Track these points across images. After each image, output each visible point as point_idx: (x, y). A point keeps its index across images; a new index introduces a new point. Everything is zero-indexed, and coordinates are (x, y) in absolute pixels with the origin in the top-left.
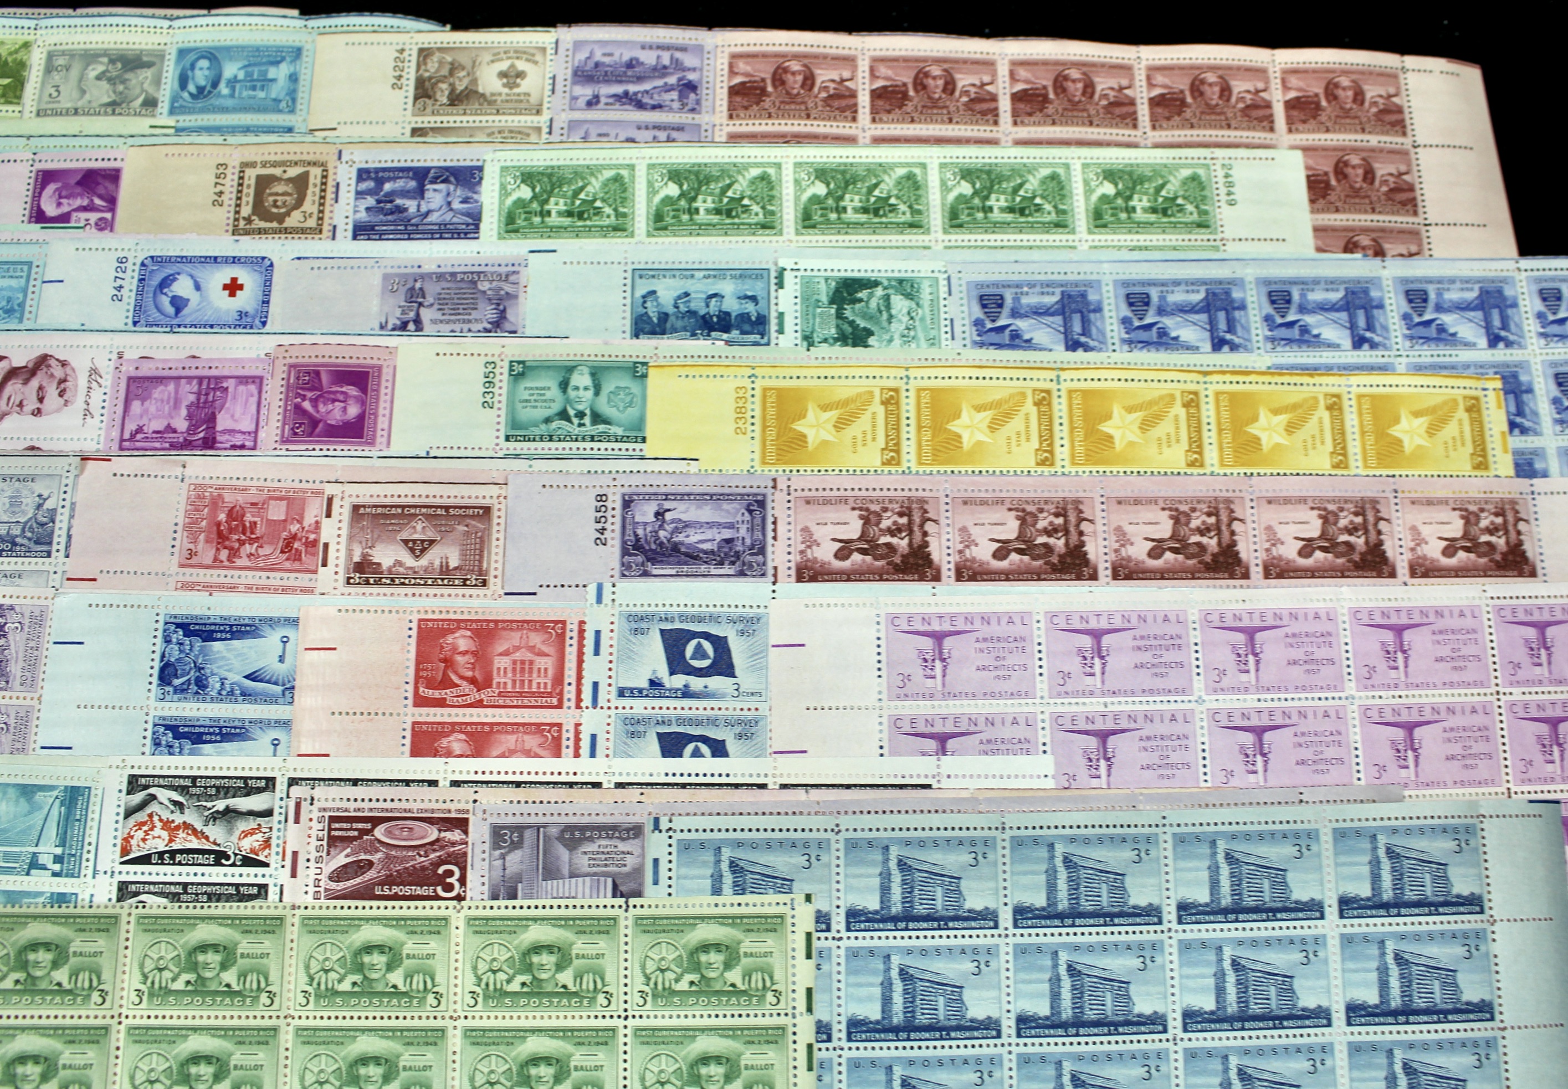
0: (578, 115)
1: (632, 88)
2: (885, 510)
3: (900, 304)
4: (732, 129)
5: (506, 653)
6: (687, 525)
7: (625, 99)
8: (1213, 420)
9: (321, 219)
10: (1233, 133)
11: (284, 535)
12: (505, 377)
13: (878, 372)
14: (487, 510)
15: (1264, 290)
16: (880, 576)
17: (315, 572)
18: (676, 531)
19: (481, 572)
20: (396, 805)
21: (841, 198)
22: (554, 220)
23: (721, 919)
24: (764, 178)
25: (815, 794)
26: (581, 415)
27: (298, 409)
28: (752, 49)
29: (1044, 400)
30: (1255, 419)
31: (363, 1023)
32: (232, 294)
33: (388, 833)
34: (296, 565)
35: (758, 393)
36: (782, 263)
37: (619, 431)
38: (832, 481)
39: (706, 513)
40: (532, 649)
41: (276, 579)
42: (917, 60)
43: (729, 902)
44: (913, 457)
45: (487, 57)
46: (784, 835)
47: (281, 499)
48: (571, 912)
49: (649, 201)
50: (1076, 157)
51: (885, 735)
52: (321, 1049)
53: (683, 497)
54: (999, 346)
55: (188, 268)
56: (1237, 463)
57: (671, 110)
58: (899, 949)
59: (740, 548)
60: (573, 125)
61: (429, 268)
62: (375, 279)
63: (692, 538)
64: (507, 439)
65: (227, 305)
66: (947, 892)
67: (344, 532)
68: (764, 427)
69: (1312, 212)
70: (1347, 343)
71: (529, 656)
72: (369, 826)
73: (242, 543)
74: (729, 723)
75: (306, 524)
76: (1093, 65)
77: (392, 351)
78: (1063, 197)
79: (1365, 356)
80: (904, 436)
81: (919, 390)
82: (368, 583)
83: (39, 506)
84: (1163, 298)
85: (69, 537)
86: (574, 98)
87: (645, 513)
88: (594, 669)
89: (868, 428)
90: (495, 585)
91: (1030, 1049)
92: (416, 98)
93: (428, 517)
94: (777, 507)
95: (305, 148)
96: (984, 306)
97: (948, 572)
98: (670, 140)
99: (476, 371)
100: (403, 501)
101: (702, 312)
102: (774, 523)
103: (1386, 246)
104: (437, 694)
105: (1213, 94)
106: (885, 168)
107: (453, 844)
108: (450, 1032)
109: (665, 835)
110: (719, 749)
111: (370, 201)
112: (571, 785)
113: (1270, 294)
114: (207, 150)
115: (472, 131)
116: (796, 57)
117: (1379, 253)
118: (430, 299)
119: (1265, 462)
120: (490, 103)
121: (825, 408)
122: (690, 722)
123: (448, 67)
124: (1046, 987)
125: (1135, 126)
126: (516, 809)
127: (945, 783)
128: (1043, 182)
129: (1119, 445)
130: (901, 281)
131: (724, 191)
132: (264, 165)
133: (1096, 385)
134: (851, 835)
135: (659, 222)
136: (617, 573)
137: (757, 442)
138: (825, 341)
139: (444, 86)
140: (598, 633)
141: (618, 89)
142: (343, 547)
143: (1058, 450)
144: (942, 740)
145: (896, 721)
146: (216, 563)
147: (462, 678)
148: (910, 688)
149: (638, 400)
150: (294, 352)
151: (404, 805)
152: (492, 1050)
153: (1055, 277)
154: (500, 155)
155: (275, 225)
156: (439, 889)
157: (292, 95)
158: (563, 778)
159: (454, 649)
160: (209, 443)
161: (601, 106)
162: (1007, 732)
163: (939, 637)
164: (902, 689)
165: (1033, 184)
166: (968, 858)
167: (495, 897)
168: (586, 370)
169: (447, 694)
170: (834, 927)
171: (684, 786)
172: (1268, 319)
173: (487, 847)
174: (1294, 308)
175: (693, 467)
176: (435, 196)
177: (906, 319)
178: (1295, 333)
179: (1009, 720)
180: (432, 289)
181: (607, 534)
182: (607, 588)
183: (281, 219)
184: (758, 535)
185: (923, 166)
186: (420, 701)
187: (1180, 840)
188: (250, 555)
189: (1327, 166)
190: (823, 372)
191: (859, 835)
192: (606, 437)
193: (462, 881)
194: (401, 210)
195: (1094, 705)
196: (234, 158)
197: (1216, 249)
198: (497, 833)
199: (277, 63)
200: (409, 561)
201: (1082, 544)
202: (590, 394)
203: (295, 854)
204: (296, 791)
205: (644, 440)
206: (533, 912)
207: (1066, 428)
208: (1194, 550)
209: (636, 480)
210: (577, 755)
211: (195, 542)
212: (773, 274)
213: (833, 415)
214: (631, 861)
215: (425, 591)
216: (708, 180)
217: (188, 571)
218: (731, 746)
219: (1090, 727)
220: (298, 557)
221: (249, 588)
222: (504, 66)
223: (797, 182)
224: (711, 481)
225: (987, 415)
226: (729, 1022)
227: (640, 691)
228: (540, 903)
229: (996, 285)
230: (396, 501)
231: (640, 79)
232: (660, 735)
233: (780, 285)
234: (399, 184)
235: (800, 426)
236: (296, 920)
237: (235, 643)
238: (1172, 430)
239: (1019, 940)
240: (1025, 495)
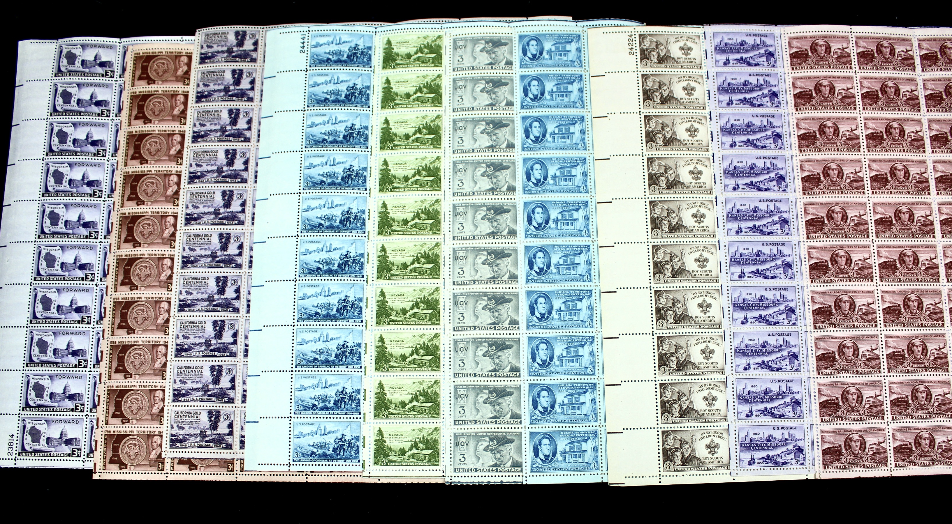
1: (744, 56)
4: (793, 75)
7: (741, 61)
28: (799, 35)
45: (672, 39)
57: (763, 66)
86: (717, 61)
92: (641, 59)
116: (821, 37)
120: (678, 62)
123: (655, 44)
139: (654, 53)
141: (738, 56)
157: (580, 58)
161: (731, 64)
199: (569, 42)
222: (681, 44)
231: (747, 51)
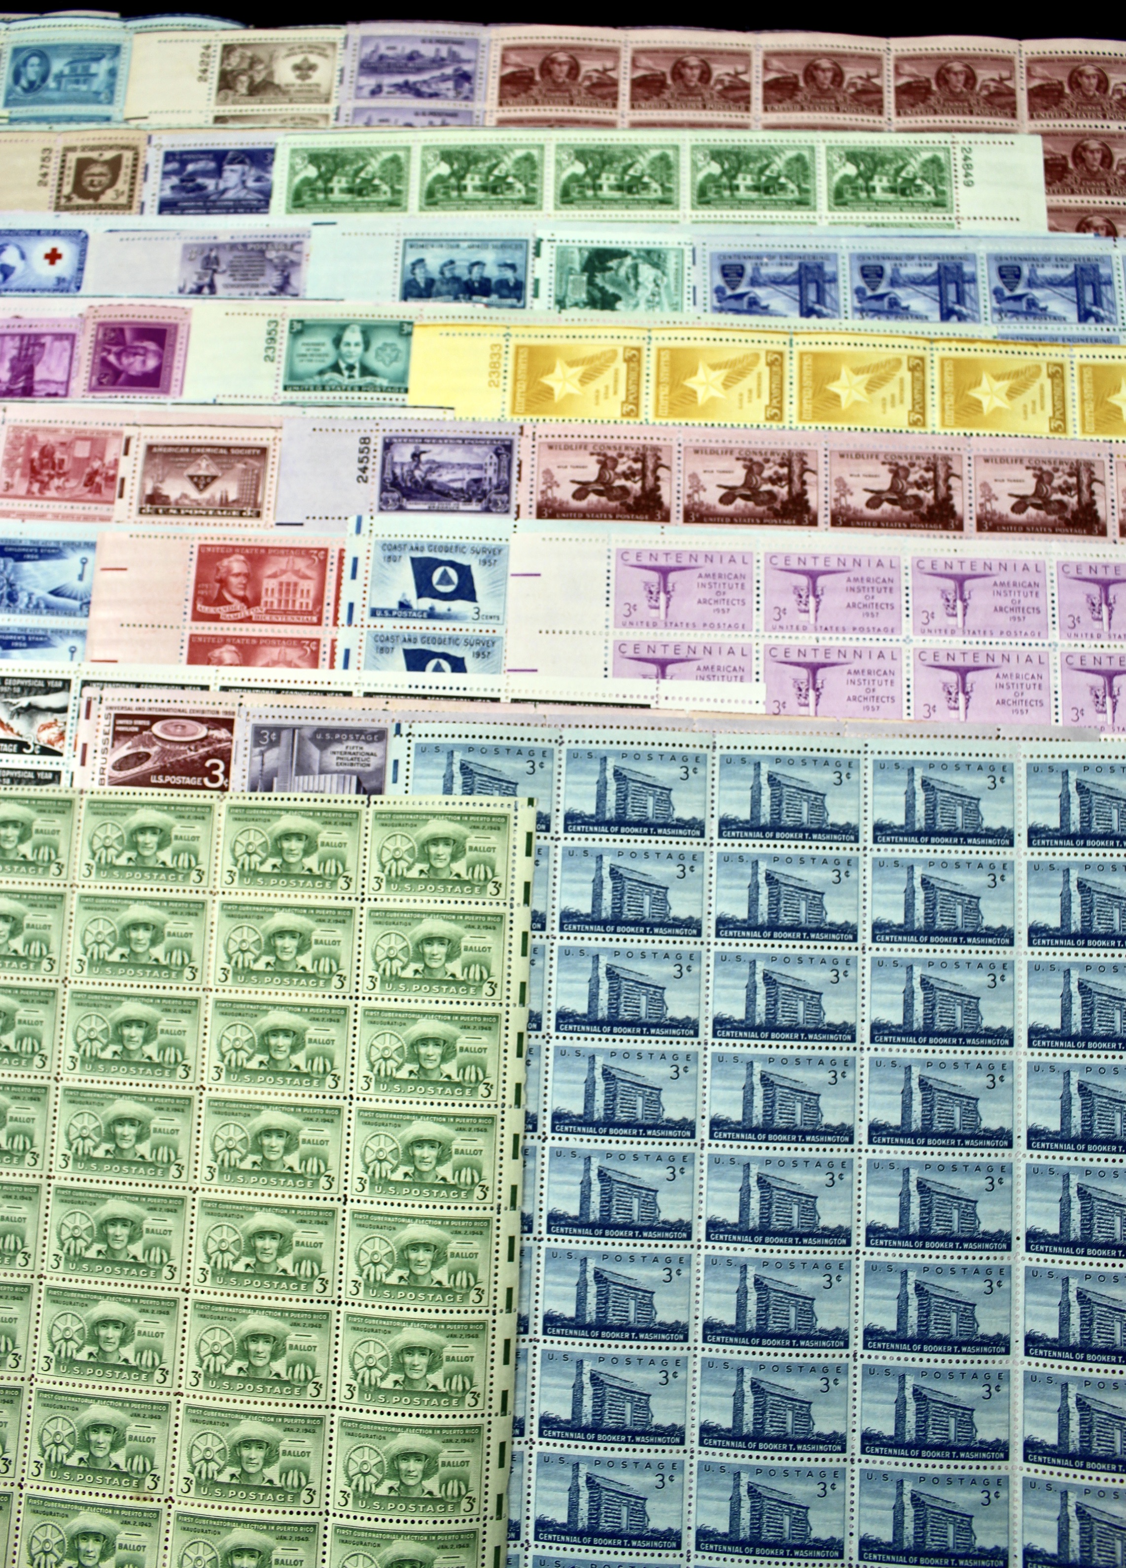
0: (362, 103)
1: (412, 78)
2: (621, 456)
3: (647, 272)
4: (501, 115)
5: (274, 576)
6: (440, 466)
7: (406, 88)
8: (937, 384)
9: (131, 197)
10: (974, 119)
11: (88, 470)
12: (286, 334)
13: (622, 333)
14: (264, 451)
15: (995, 266)
16: (613, 515)
17: (113, 503)
18: (430, 470)
19: (256, 505)
20: (172, 705)
21: (598, 177)
22: (336, 196)
23: (451, 816)
24: (528, 158)
25: (542, 708)
26: (351, 368)
27: (105, 362)
28: (524, 42)
29: (776, 362)
30: (978, 383)
31: (136, 893)
32: (52, 262)
33: (165, 729)
34: (97, 497)
35: (512, 350)
36: (540, 235)
37: (385, 383)
38: (574, 428)
39: (458, 455)
40: (297, 573)
41: (79, 508)
42: (676, 51)
43: (459, 802)
44: (651, 410)
45: (284, 52)
46: (511, 743)
47: (85, 439)
48: (318, 805)
49: (423, 178)
50: (821, 140)
51: (610, 659)
52: (100, 914)
53: (437, 441)
54: (738, 312)
55: (14, 240)
56: (958, 423)
57: (446, 98)
58: (611, 851)
59: (486, 486)
60: (357, 112)
61: (224, 239)
62: (176, 249)
63: (444, 477)
64: (285, 388)
65: (48, 272)
66: (658, 802)
67: (139, 468)
68: (516, 381)
69: (1048, 193)
70: (1073, 316)
71: (294, 579)
72: (147, 723)
73: (51, 477)
74: (468, 643)
75: (106, 462)
76: (844, 55)
77: (187, 312)
78: (806, 177)
79: (1091, 328)
80: (643, 390)
81: (660, 350)
82: (157, 512)
84: (896, 271)
86: (360, 88)
87: (403, 454)
88: (351, 591)
89: (611, 383)
90: (268, 516)
91: (727, 949)
92: (220, 89)
93: (212, 456)
94: (523, 451)
95: (119, 134)
96: (725, 275)
97: (677, 513)
98: (444, 124)
99: (261, 328)
100: (191, 441)
101: (465, 277)
102: (520, 465)
103: (1119, 227)
104: (211, 610)
105: (958, 82)
106: (640, 149)
107: (220, 741)
108: (209, 905)
109: (405, 739)
110: (458, 665)
111: (175, 180)
112: (325, 693)
113: (1000, 269)
114: (35, 136)
115: (267, 118)
116: (564, 48)
117: (1112, 233)
118: (223, 266)
119: (985, 423)
120: (285, 93)
121: (572, 364)
122: (434, 640)
123: (248, 61)
124: (746, 892)
125: (880, 113)
126: (276, 712)
127: (663, 704)
128: (789, 163)
129: (845, 403)
130: (649, 252)
131: (490, 170)
132: (84, 149)
133: (826, 348)
134: (573, 746)
135: (431, 198)
136: (375, 507)
137: (508, 397)
138: (576, 304)
139: (244, 78)
140: (355, 560)
141: (399, 79)
142: (137, 482)
143: (786, 406)
144: (663, 665)
145: (621, 646)
146: (29, 494)
147: (235, 596)
148: (635, 617)
149: (403, 355)
150: (103, 312)
151: (179, 706)
152: (245, 922)
153: (795, 250)
154: (291, 139)
155: (91, 202)
156: (206, 781)
157: (111, 88)
158: (319, 687)
159: (229, 571)
160: (28, 392)
161: (383, 94)
162: (723, 660)
163: (664, 572)
164: (628, 618)
165: (779, 164)
166: (679, 772)
167: (253, 789)
168: (357, 329)
169: (222, 610)
170: (553, 828)
171: (425, 697)
172: (997, 292)
173: (249, 744)
174: (1022, 283)
175: (449, 415)
176: (232, 175)
177: (651, 286)
178: (1023, 306)
179: (725, 650)
180: (226, 258)
181: (369, 473)
182: (366, 521)
183: (96, 196)
184: (504, 476)
185: (676, 148)
186: (198, 616)
187: (880, 766)
188: (58, 488)
189: (1065, 150)
190: (571, 332)
191: (580, 746)
192: (372, 388)
193: (227, 774)
194: (201, 188)
195: (806, 640)
196: (58, 144)
197: (951, 226)
198: (259, 733)
199: (98, 59)
200: (194, 494)
201: (805, 492)
202: (360, 350)
203: (85, 746)
204: (89, 692)
205: (406, 391)
206: (286, 804)
207: (796, 387)
208: (911, 502)
209: (395, 426)
210: (332, 666)
211: (12, 475)
212: (532, 244)
213: (579, 370)
214: (374, 762)
215: (205, 520)
216: (476, 160)
217: (6, 502)
218: (469, 663)
219: (802, 659)
220: (98, 490)
221: (56, 516)
222: (298, 59)
223: (558, 162)
224: (463, 427)
225: (722, 374)
226: (452, 907)
227: (391, 612)
228: (292, 795)
229: (738, 256)
230: (185, 441)
231: (419, 70)
232: (407, 653)
233: (537, 254)
234: (201, 165)
235: (548, 380)
236: (84, 804)
237: (43, 564)
238: (896, 391)
239: (722, 849)
240: (753, 446)
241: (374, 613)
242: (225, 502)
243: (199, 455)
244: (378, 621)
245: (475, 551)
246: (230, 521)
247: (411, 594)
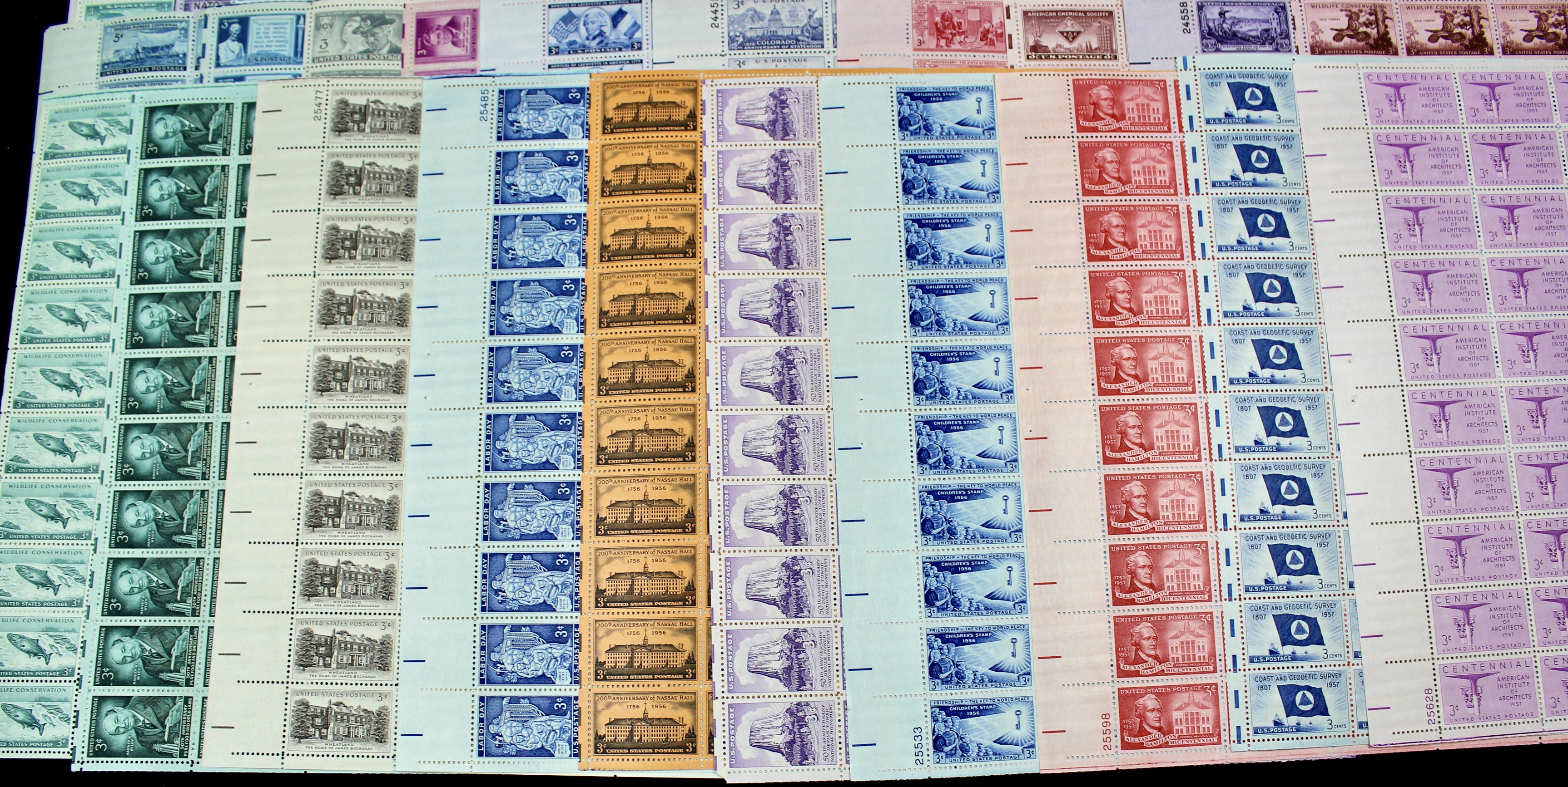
2: (1361, 11)
5: (1132, 99)
6: (1240, 21)
11: (981, 30)
14: (1111, 13)
16: (1362, 51)
17: (1006, 52)
18: (1233, 24)
19: (1112, 51)
34: (992, 48)
39: (1250, 14)
40: (1147, 97)
41: (980, 57)
47: (975, 8)
53: (1234, 3)
59: (1274, 34)
63: (1243, 28)
67: (1021, 27)
71: (1147, 101)
73: (954, 35)
74: (1277, 139)
75: (994, 23)
82: (1040, 58)
83: (810, 17)
85: (835, 35)
88: (1189, 108)
90: (1122, 59)
93: (1074, 18)
94: (1294, 10)
97: (1402, 50)
100: (1056, 8)
102: (1293, 20)
104: (1091, 125)
110: (1272, 154)
122: (1253, 138)
136: (1199, 49)
140: (1188, 87)
142: (1021, 36)
144: (1404, 147)
145: (1378, 137)
146: (938, 47)
147: (1106, 114)
148: (1383, 117)
159: (1099, 97)
162: (1444, 144)
163: (1397, 87)
164: (1379, 117)
169: (1098, 124)
179: (1443, 136)
181: (1190, 26)
182: (1190, 60)
184: (1284, 27)
186: (1081, 129)
188: (960, 42)
195: (1494, 128)
200: (1066, 44)
201: (1482, 33)
208: (1551, 37)
211: (922, 35)
215: (1078, 62)
217: (921, 53)
218: (1279, 152)
219: (1494, 142)
220: (992, 44)
227: (1220, 120)
230: (1051, 8)
232: (1234, 146)
237: (945, 104)
241: (1208, 122)
242: (1089, 49)
243: (1065, 17)
244: (1212, 127)
245: (1271, 77)
246: (1097, 63)
247: (1233, 108)
